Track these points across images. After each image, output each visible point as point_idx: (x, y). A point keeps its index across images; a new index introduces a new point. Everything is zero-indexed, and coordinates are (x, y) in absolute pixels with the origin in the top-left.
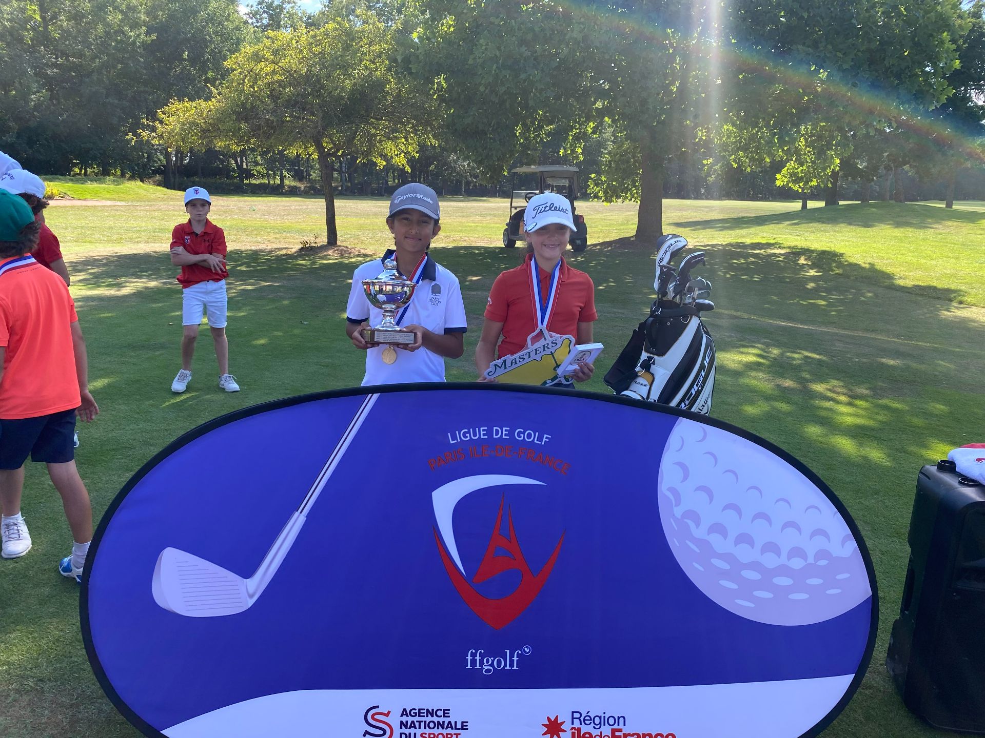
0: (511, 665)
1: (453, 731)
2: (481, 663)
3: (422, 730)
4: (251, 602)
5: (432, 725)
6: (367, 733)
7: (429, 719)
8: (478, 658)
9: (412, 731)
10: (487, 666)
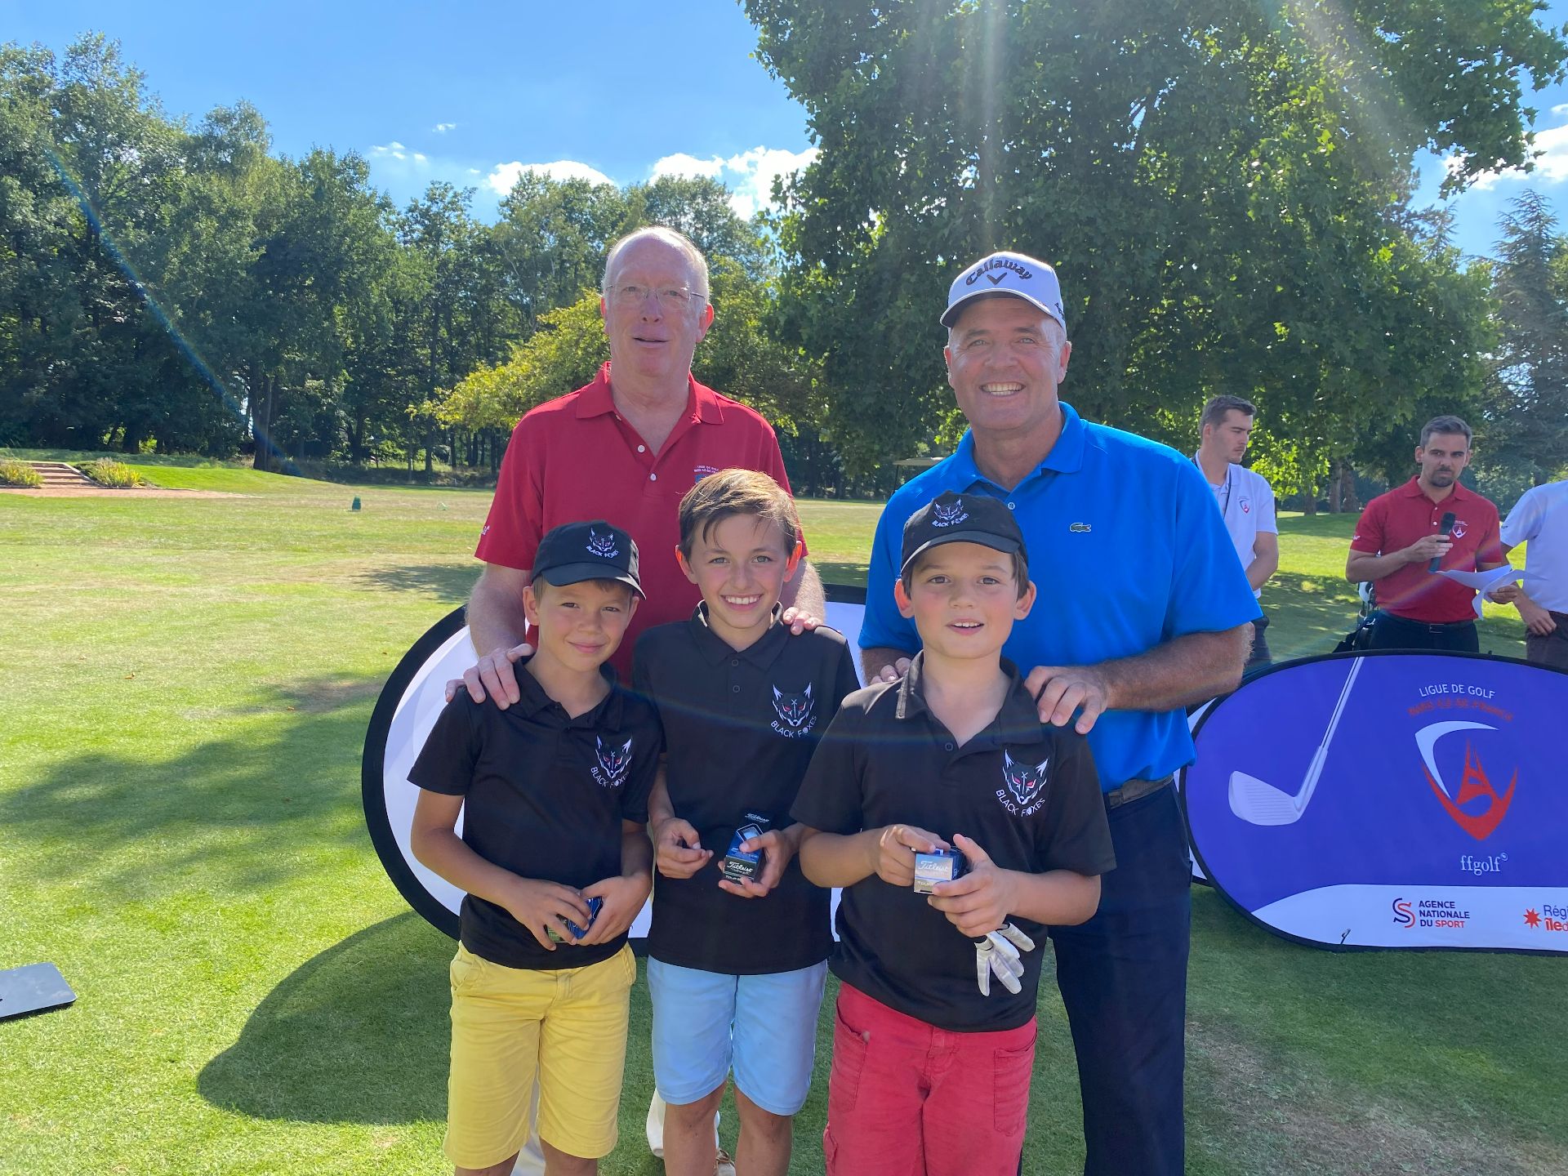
0: (1494, 868)
1: (1460, 920)
2: (1472, 867)
3: (1436, 918)
4: (1299, 815)
5: (1443, 914)
6: (1396, 919)
7: (1440, 909)
8: (1469, 862)
9: (1429, 918)
10: (1478, 868)
